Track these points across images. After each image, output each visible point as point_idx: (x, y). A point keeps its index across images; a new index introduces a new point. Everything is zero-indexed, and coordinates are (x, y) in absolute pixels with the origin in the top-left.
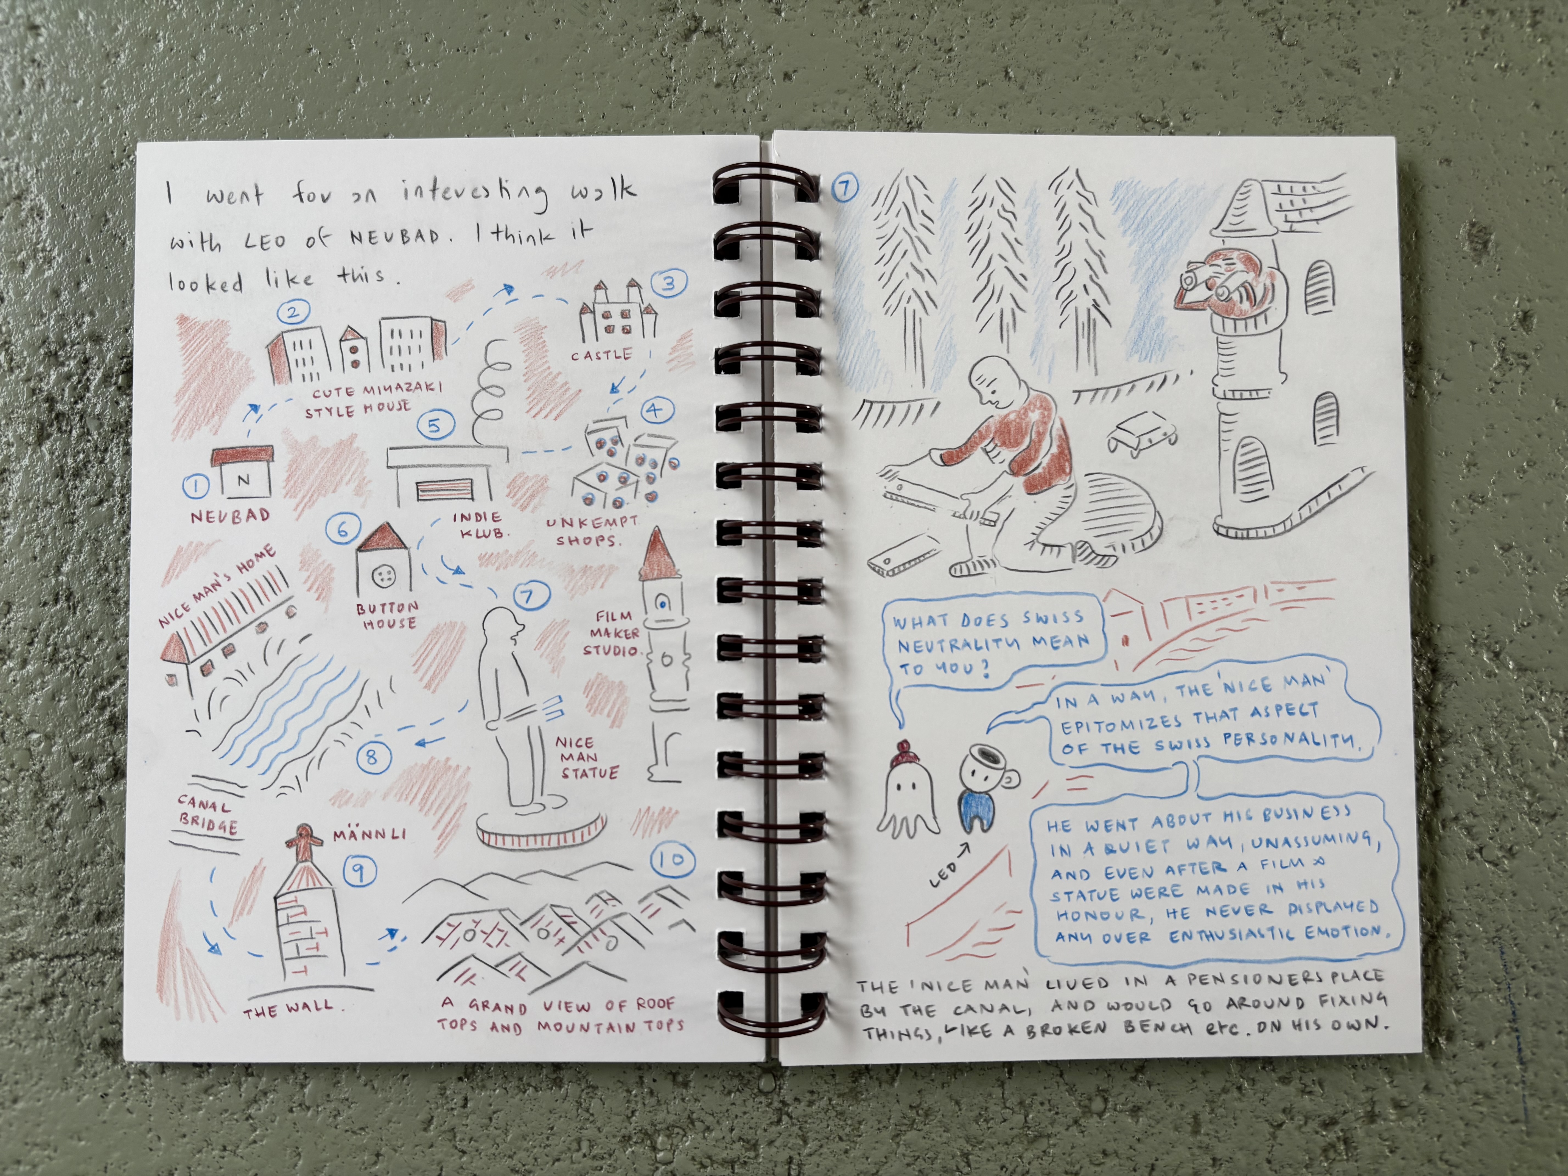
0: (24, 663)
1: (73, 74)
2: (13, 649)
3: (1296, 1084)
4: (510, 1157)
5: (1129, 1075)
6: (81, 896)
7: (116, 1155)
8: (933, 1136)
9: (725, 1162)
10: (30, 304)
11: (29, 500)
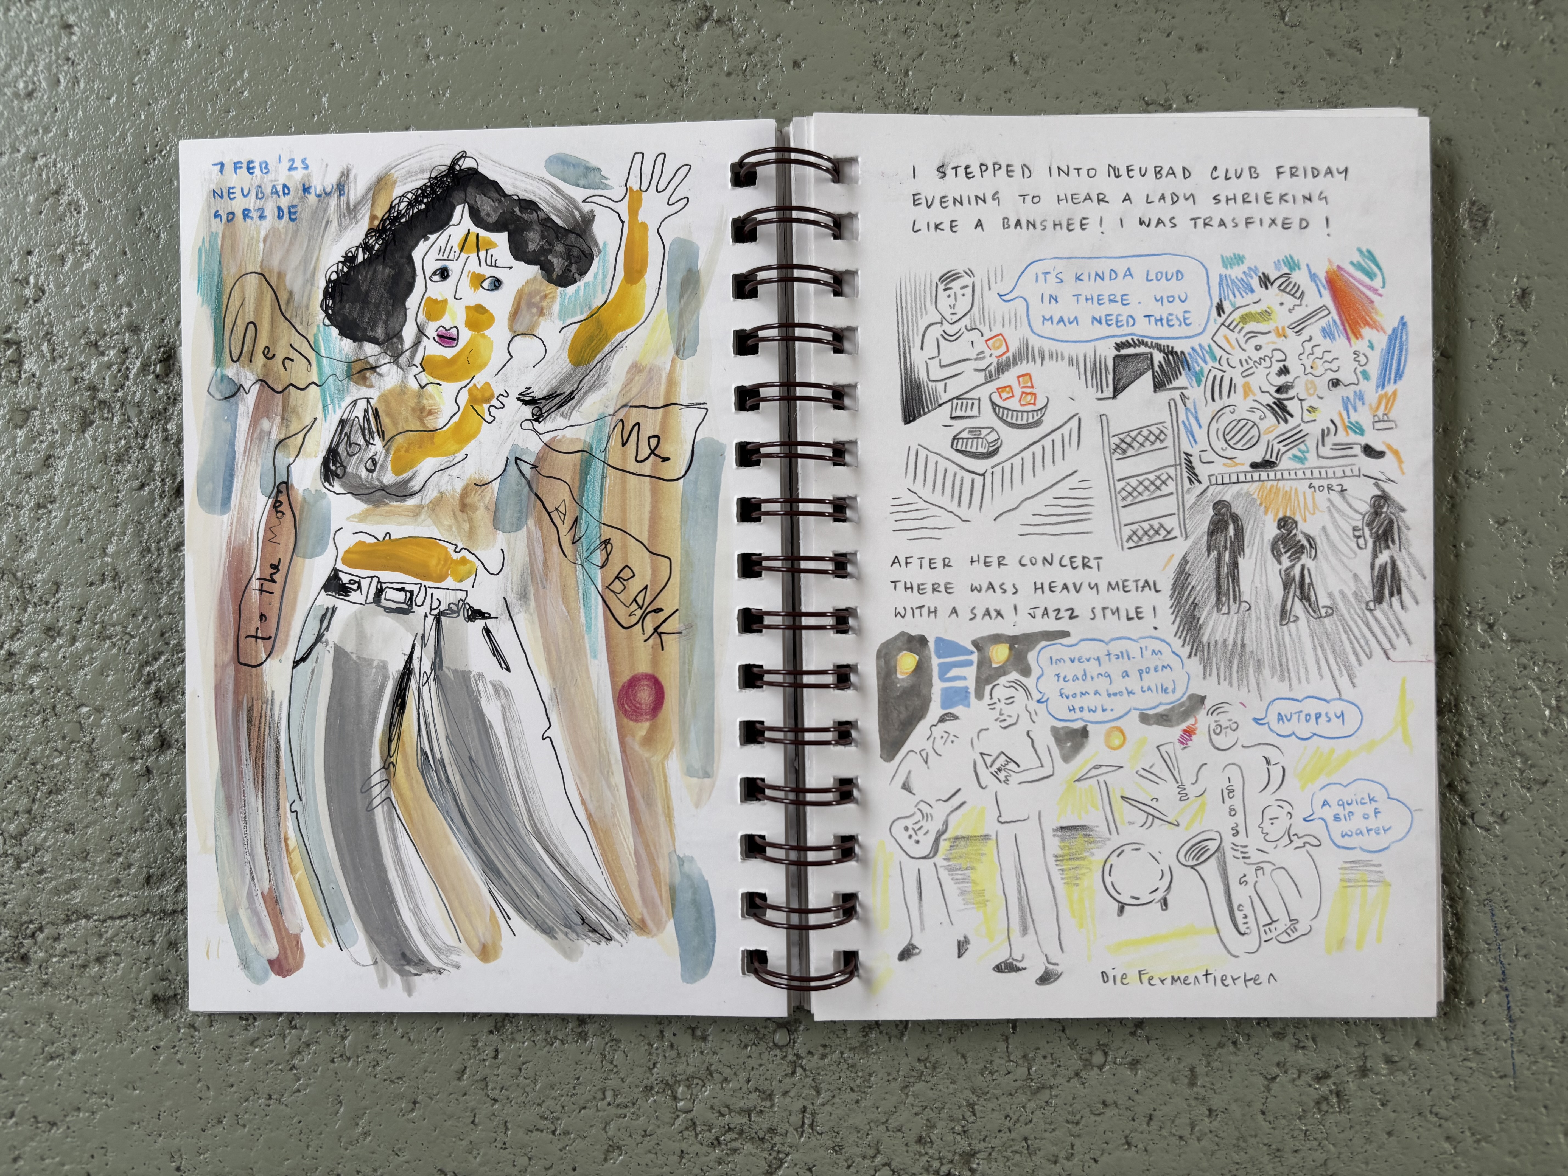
0: (74, 640)
1: (106, 71)
2: (62, 628)
3: (1290, 1039)
4: (539, 1105)
5: (1129, 1030)
6: (132, 861)
7: (168, 1103)
8: (941, 1087)
9: (741, 1111)
10: (70, 297)
11: (74, 485)
